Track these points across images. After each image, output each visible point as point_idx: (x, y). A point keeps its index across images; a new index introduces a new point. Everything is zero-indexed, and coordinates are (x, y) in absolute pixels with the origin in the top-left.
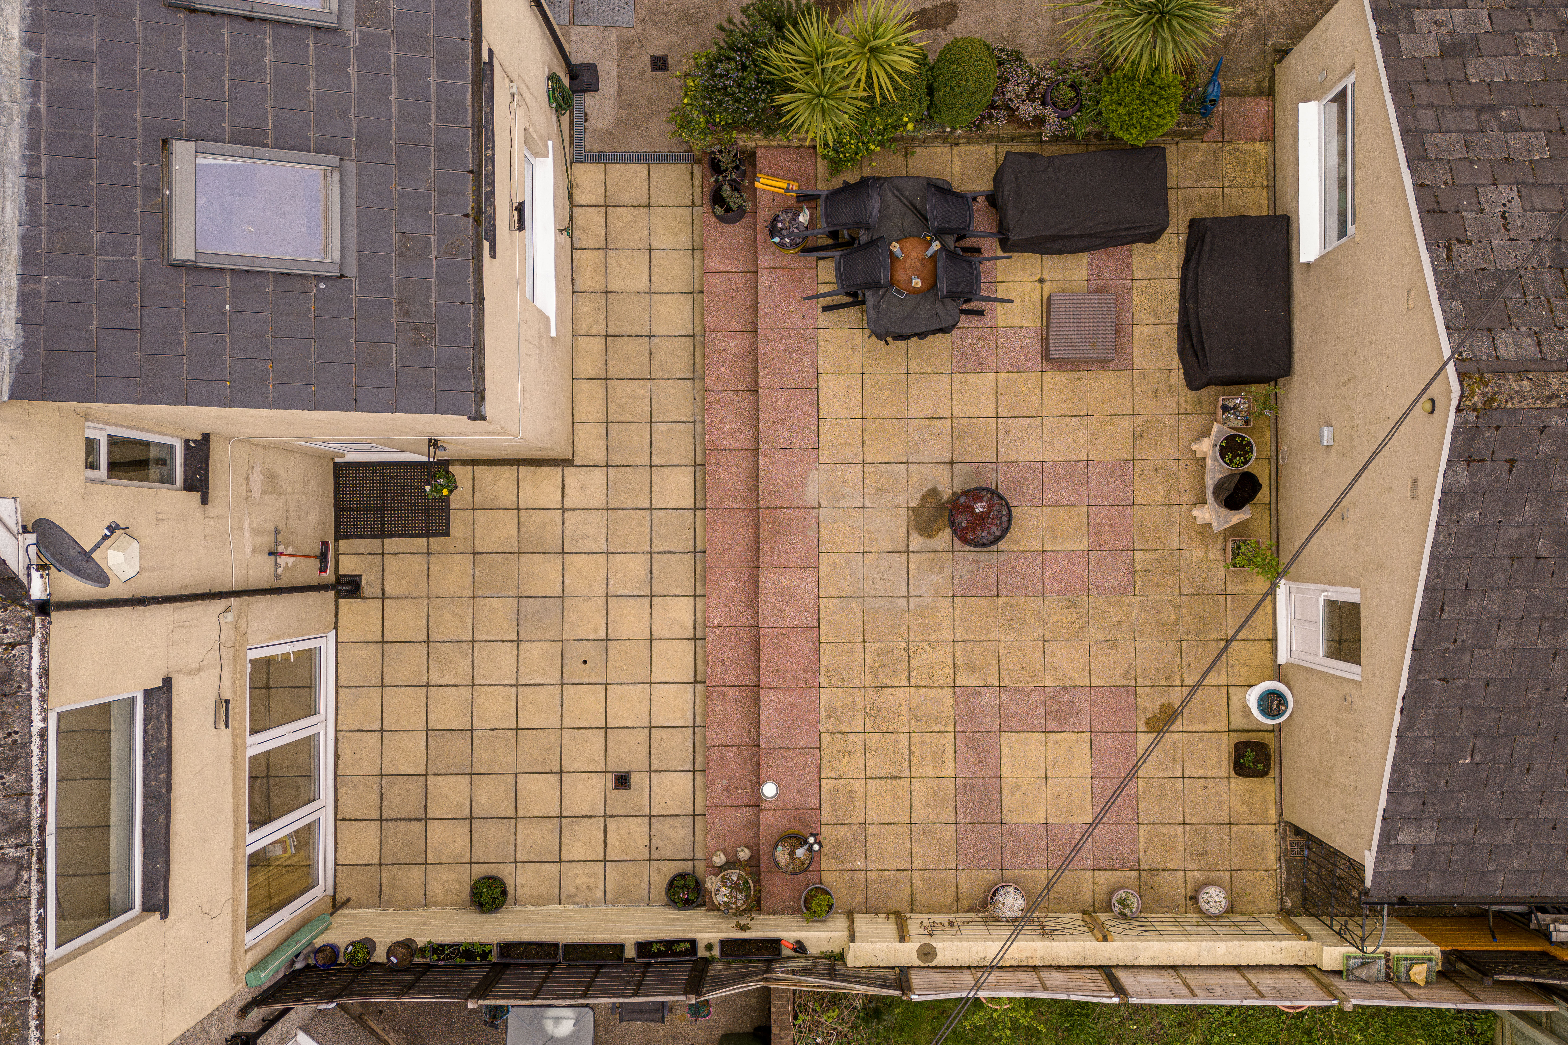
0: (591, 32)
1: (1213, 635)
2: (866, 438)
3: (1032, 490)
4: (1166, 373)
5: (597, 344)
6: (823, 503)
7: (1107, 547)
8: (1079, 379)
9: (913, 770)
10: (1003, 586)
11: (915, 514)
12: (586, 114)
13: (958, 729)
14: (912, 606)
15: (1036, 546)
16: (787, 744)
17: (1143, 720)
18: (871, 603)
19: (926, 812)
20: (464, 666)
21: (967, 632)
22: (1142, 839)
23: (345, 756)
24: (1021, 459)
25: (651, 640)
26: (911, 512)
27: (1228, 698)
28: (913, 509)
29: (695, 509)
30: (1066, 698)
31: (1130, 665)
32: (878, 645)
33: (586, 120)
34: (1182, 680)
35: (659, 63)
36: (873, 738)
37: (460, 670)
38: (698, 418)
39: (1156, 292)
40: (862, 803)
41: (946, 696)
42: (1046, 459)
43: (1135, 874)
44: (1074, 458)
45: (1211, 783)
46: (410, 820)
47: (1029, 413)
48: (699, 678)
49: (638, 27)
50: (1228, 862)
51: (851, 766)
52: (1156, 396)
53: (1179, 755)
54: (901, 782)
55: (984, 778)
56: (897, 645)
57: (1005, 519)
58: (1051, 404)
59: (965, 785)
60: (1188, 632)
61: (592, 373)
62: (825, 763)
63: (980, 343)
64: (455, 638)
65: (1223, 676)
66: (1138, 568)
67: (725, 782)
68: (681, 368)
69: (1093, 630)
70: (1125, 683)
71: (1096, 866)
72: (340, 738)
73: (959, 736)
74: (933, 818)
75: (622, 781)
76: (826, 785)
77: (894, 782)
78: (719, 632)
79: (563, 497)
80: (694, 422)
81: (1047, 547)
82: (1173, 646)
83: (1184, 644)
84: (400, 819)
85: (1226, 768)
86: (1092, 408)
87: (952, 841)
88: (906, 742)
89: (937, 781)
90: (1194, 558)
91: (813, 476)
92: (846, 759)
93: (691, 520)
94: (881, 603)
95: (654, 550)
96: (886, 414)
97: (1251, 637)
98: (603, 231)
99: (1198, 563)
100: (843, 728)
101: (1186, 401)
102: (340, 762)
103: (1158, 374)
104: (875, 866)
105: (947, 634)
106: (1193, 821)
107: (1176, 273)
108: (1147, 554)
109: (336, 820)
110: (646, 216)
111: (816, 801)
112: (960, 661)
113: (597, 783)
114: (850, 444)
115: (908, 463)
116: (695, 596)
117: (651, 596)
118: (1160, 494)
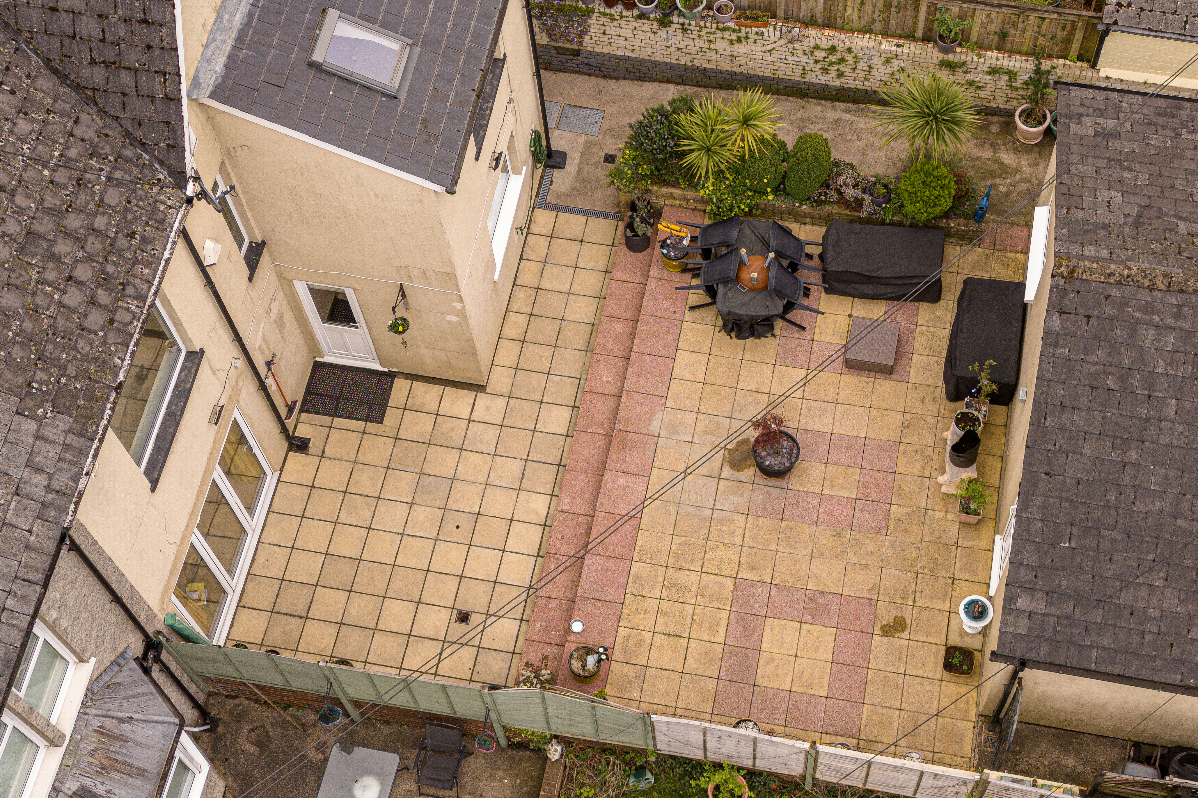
0: (568, 134)
1: (944, 573)
2: (703, 396)
3: (822, 452)
4: (932, 389)
5: (524, 319)
6: (662, 434)
7: (870, 499)
8: (868, 383)
9: (692, 633)
10: (787, 514)
11: (730, 454)
12: (552, 181)
13: (733, 609)
14: (715, 516)
15: (817, 490)
16: (597, 596)
17: (879, 626)
18: (684, 509)
19: (696, 666)
20: (367, 514)
21: (753, 541)
22: (864, 716)
23: (260, 560)
24: (816, 429)
25: (512, 520)
26: (727, 452)
27: (949, 621)
28: (729, 450)
29: (567, 436)
30: (821, 600)
31: (875, 584)
32: (683, 538)
33: (551, 185)
34: (914, 602)
35: (610, 159)
36: (665, 605)
37: (364, 515)
38: (584, 377)
39: (933, 335)
40: (647, 650)
41: (729, 584)
42: (834, 431)
43: (856, 741)
44: (856, 434)
45: (926, 682)
46: (294, 616)
47: (827, 399)
49: (601, 136)
50: (932, 746)
51: (645, 622)
52: (923, 403)
53: (904, 657)
54: (681, 640)
55: (747, 648)
56: (698, 541)
58: (844, 396)
59: (731, 651)
60: (924, 568)
61: (514, 336)
62: (625, 615)
63: (799, 349)
64: (366, 494)
65: (947, 604)
66: (892, 517)
67: (543, 624)
68: (580, 342)
69: (851, 555)
70: (869, 596)
71: (825, 730)
72: (260, 548)
73: (733, 614)
74: (701, 672)
75: (464, 618)
76: (622, 632)
77: (676, 639)
78: (564, 516)
79: (472, 412)
80: (580, 379)
81: (826, 492)
82: (911, 576)
83: (920, 576)
84: (286, 614)
85: (939, 672)
86: (874, 403)
87: (713, 691)
88: (691, 612)
89: (709, 644)
90: (936, 517)
91: (659, 415)
92: (641, 616)
93: (562, 443)
94: (692, 510)
95: (529, 458)
96: (722, 383)
97: (973, 579)
98: (545, 251)
99: (939, 521)
100: (644, 593)
101: (945, 409)
102: (255, 565)
103: (926, 388)
104: (648, 699)
105: (738, 540)
106: (908, 708)
107: (949, 326)
108: (900, 509)
109: (238, 606)
110: (578, 247)
111: (612, 642)
112: (744, 560)
113: (445, 615)
114: (691, 398)
115: (731, 418)
117: (519, 490)
118: (916, 469)
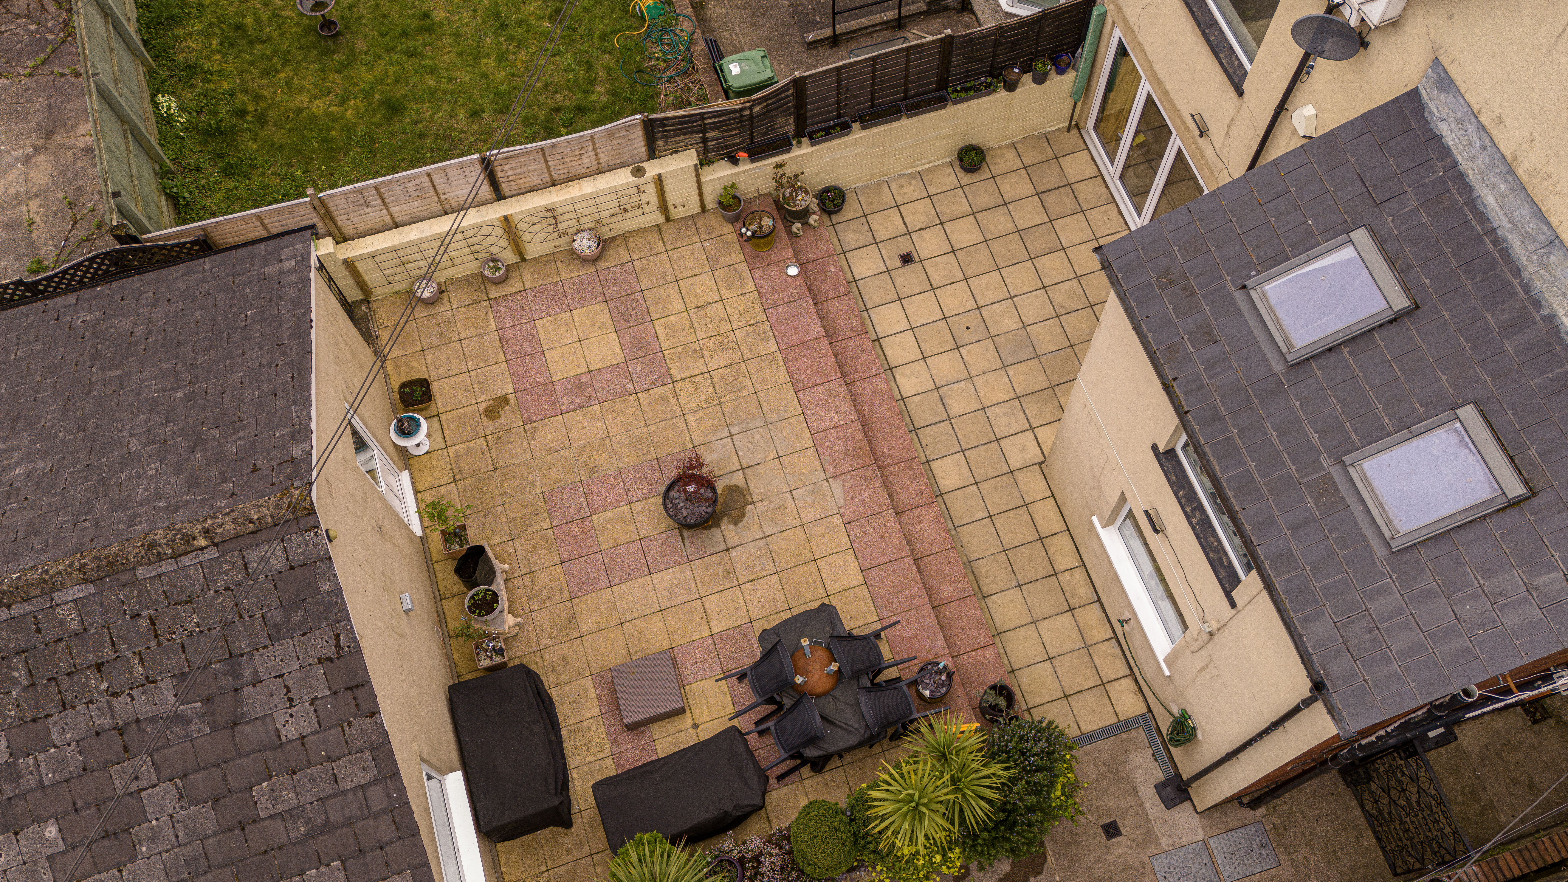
0: (1185, 839)
1: (467, 482)
2: (807, 545)
3: (652, 550)
4: (561, 681)
5: (1060, 565)
6: (825, 483)
7: (576, 522)
8: (637, 652)
9: (687, 316)
10: (656, 467)
11: (746, 500)
12: (1156, 760)
13: (660, 354)
14: (726, 430)
15: (636, 506)
16: (791, 305)
17: (512, 402)
18: (760, 422)
19: (667, 292)
20: (1057, 298)
21: (675, 424)
22: (492, 320)
23: (1115, 216)
24: (670, 571)
25: (924, 358)
26: (750, 500)
27: (444, 438)
28: (749, 504)
29: (928, 462)
30: (580, 400)
31: (533, 439)
32: (744, 394)
33: (1153, 755)
34: (486, 441)
35: (1112, 830)
36: (725, 328)
37: (1059, 295)
39: (588, 750)
40: (719, 283)
41: (676, 374)
42: (648, 578)
43: (491, 296)
44: (623, 586)
45: (445, 374)
46: (1050, 190)
47: (674, 610)
48: (877, 343)
49: (1145, 859)
50: (418, 325)
51: (735, 305)
52: (564, 659)
53: (476, 386)
54: (693, 306)
55: (630, 327)
56: (728, 398)
57: (669, 506)
58: (657, 623)
59: (643, 318)
60: (490, 478)
61: (1056, 540)
62: (757, 302)
63: (735, 655)
64: (1072, 315)
65: (452, 454)
66: (545, 515)
67: (829, 274)
69: (571, 456)
70: (534, 425)
71: (523, 293)
73: (658, 349)
74: (661, 289)
75: (907, 259)
76: (751, 287)
77: (699, 304)
78: (873, 372)
79: (1037, 438)
81: (626, 508)
82: (500, 463)
83: (491, 468)
84: (1056, 189)
85: (435, 387)
86: (620, 631)
87: (641, 279)
88: (699, 333)
89: (666, 314)
90: (498, 536)
91: (841, 502)
92: (742, 308)
93: (927, 452)
94: (752, 424)
95: (948, 422)
96: (796, 570)
97: (434, 490)
98: (1096, 661)
99: (494, 533)
100: (752, 329)
101: (536, 663)
103: (567, 679)
104: (695, 247)
105: (691, 418)
106: (453, 345)
107: (574, 774)
108: (539, 527)
109: (1101, 173)
110: (1066, 687)
111: (755, 275)
112: (674, 402)
113: (924, 253)
114: (819, 536)
115: (765, 537)
116: (903, 399)
117: (937, 388)
118: (541, 578)
